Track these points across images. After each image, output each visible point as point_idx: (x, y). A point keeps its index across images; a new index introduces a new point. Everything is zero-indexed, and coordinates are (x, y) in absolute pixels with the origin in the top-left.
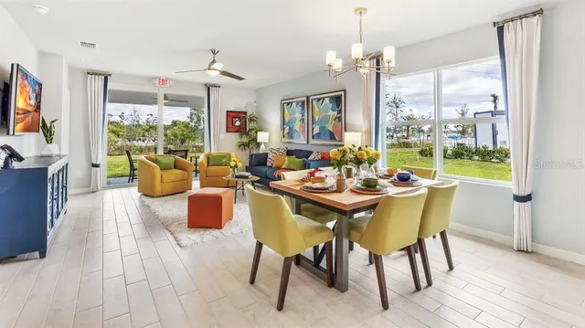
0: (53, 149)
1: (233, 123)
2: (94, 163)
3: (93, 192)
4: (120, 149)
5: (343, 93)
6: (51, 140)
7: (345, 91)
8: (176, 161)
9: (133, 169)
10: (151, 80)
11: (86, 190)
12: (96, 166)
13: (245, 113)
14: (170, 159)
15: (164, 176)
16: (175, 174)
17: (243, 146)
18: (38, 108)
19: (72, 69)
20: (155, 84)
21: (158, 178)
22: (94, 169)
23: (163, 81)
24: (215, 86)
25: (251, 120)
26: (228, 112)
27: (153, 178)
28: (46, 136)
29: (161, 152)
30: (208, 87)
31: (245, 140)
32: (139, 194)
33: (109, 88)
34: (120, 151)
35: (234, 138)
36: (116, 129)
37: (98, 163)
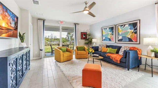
0: (24, 45)
1: (83, 36)
2: (41, 49)
3: (41, 59)
4: (48, 44)
5: (138, 21)
6: (23, 41)
7: (140, 20)
8: (67, 49)
9: (52, 51)
10: (57, 22)
11: (38, 58)
12: (41, 50)
13: (87, 33)
14: (65, 48)
15: (64, 54)
16: (67, 54)
17: (86, 44)
18: (16, 29)
19: (33, 18)
20: (59, 23)
21: (62, 55)
22: (41, 51)
23: (62, 22)
24: (77, 24)
25: (89, 35)
26: (81, 32)
27: (60, 55)
28: (21, 39)
29: (61, 46)
30: (75, 24)
31: (87, 42)
32: (55, 60)
33: (45, 24)
34: (48, 45)
35: (83, 41)
36: (47, 39)
37: (42, 49)
